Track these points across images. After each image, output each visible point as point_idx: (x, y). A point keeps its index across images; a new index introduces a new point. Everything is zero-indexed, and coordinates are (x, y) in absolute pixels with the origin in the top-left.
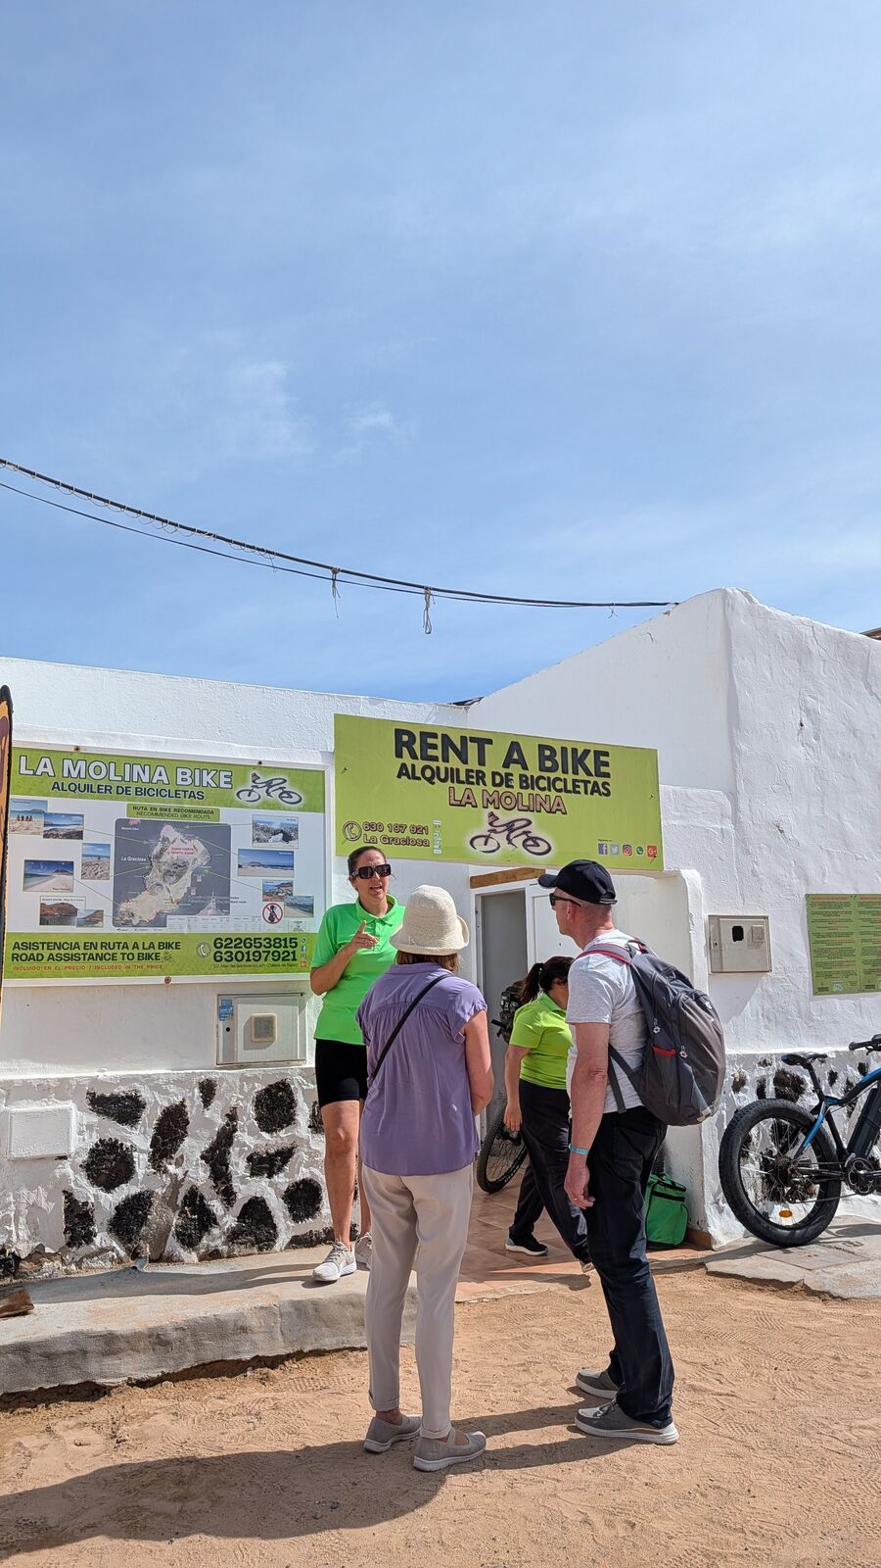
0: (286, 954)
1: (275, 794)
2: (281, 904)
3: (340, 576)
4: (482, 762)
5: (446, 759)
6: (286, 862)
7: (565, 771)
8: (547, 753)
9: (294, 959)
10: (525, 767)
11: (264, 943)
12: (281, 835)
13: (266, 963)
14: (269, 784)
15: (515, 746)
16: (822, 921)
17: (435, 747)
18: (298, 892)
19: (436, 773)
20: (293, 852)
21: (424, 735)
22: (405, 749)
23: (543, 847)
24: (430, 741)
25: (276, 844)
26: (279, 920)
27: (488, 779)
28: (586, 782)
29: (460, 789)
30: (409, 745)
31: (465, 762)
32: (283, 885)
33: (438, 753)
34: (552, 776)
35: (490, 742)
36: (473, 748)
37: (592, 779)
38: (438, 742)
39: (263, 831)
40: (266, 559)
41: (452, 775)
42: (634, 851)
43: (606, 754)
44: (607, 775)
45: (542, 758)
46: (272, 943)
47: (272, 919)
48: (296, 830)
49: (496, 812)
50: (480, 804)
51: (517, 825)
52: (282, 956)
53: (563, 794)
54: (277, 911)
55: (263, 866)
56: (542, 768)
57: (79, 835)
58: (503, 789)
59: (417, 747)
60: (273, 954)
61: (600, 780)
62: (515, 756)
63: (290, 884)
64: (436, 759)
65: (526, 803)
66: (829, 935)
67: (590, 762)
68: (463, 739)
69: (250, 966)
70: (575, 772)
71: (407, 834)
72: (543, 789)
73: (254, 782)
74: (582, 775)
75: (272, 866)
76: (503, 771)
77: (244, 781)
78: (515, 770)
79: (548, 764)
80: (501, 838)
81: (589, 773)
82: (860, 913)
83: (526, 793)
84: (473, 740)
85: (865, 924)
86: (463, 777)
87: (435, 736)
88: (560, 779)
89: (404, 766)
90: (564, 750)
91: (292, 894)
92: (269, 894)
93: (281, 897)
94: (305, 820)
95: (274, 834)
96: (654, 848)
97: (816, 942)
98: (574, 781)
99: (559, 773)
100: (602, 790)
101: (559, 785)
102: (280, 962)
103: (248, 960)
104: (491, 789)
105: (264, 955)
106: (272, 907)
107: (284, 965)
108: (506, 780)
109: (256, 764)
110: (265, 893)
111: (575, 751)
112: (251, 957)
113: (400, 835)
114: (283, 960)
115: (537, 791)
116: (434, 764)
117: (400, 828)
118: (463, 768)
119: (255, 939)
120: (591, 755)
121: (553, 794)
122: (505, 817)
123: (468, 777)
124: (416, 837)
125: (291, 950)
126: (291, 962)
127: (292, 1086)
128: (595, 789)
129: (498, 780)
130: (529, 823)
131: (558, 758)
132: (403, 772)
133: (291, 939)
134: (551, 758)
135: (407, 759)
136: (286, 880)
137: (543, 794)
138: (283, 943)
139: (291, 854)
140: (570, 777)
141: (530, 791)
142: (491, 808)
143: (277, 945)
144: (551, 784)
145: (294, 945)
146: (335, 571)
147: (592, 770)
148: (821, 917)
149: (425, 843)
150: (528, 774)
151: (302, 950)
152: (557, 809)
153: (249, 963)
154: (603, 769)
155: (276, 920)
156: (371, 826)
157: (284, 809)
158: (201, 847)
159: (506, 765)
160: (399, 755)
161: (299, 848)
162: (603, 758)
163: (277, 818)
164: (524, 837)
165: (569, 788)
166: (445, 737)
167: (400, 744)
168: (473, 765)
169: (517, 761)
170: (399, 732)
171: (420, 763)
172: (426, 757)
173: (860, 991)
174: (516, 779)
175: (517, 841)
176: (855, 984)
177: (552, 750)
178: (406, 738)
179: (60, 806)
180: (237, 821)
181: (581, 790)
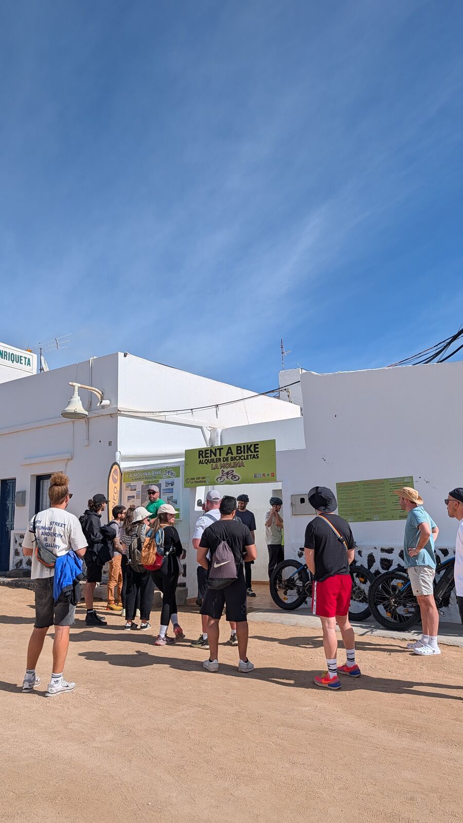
1: (170, 474)
4: (220, 455)
5: (211, 457)
6: (171, 491)
7: (244, 453)
8: (239, 448)
10: (232, 454)
12: (171, 484)
14: (169, 472)
15: (230, 448)
16: (344, 493)
17: (208, 453)
18: (174, 498)
19: (208, 461)
21: (206, 451)
22: (201, 456)
23: (237, 478)
24: (207, 452)
25: (170, 487)
27: (222, 460)
28: (251, 455)
29: (214, 464)
31: (216, 456)
33: (209, 455)
34: (240, 455)
35: (222, 449)
36: (218, 451)
37: (253, 454)
38: (209, 452)
39: (167, 484)
40: (175, 413)
41: (212, 461)
42: (266, 475)
43: (258, 445)
44: (258, 451)
45: (237, 450)
48: (173, 483)
49: (224, 470)
50: (219, 468)
51: (229, 472)
53: (243, 461)
55: (167, 493)
56: (237, 453)
57: (135, 490)
58: (226, 462)
59: (204, 455)
61: (255, 454)
62: (230, 451)
63: (172, 497)
64: (208, 457)
65: (232, 465)
66: (347, 499)
67: (252, 448)
68: (216, 449)
70: (248, 453)
72: (237, 460)
73: (166, 472)
74: (250, 453)
75: (169, 492)
76: (226, 457)
77: (164, 472)
78: (230, 455)
79: (239, 452)
80: (225, 477)
81: (252, 452)
82: (364, 488)
83: (232, 462)
84: (218, 449)
85: (366, 493)
86: (215, 461)
87: (208, 450)
88: (242, 456)
89: (200, 461)
90: (244, 446)
94: (176, 480)
95: (169, 484)
96: (273, 473)
97: (341, 502)
98: (247, 456)
99: (243, 454)
100: (256, 457)
101: (243, 458)
104: (222, 463)
108: (227, 459)
109: (167, 467)
111: (247, 446)
113: (198, 480)
116: (207, 459)
117: (199, 478)
118: (215, 458)
120: (253, 447)
121: (241, 461)
122: (226, 470)
123: (216, 460)
124: (201, 480)
128: (254, 457)
129: (224, 460)
130: (233, 471)
131: (242, 449)
132: (200, 462)
134: (240, 450)
135: (201, 459)
137: (237, 461)
140: (246, 454)
141: (234, 461)
142: (222, 469)
144: (240, 458)
146: (192, 410)
147: (253, 451)
148: (343, 491)
149: (205, 481)
150: (233, 456)
152: (242, 465)
154: (257, 450)
156: (192, 479)
157: (172, 478)
159: (227, 455)
160: (199, 458)
161: (174, 487)
162: (257, 446)
163: (170, 480)
164: (232, 476)
165: (246, 458)
166: (211, 450)
167: (199, 455)
168: (218, 456)
169: (230, 453)
170: (199, 451)
171: (204, 459)
172: (206, 457)
173: (363, 521)
174: (230, 458)
175: (230, 477)
176: (360, 518)
177: (241, 447)
178: (201, 453)
179: (132, 483)
180: (162, 482)
181: (249, 458)
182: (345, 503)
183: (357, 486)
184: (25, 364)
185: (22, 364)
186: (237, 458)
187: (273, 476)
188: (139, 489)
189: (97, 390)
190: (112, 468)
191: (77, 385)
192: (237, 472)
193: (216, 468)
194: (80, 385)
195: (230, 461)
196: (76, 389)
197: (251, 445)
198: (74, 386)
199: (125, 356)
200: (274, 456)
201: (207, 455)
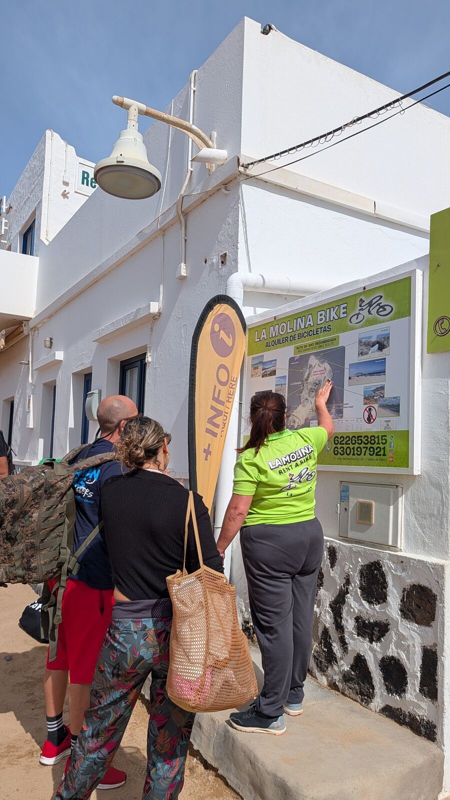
0: (379, 450)
1: (374, 312)
2: (376, 406)
6: (378, 368)
9: (384, 455)
11: (364, 440)
12: (378, 345)
13: (365, 457)
14: (370, 304)
18: (388, 394)
20: (385, 359)
25: (374, 354)
26: (374, 420)
32: (377, 389)
39: (365, 345)
46: (369, 440)
47: (369, 420)
48: (388, 338)
52: (376, 451)
54: (373, 413)
55: (365, 375)
57: (273, 373)
60: (370, 451)
63: (382, 388)
69: (354, 459)
73: (360, 306)
75: (371, 374)
77: (354, 308)
91: (383, 397)
92: (368, 398)
93: (376, 400)
94: (393, 327)
95: (372, 347)
102: (374, 457)
103: (354, 454)
105: (364, 450)
106: (370, 409)
107: (377, 460)
109: (362, 290)
110: (365, 398)
112: (356, 452)
114: (377, 455)
119: (358, 437)
125: (382, 446)
126: (382, 457)
127: (383, 568)
133: (382, 436)
136: (379, 384)
138: (376, 440)
139: (383, 361)
143: (373, 442)
145: (384, 441)
151: (390, 447)
153: (354, 457)
155: (372, 420)
157: (380, 322)
158: (328, 367)
161: (389, 353)
163: (373, 332)
179: (268, 356)
180: (349, 341)
188: (283, 370)
190: (209, 307)
191: (136, 106)
194: (144, 107)
196: (133, 113)
198: (127, 107)
199: (265, 32)
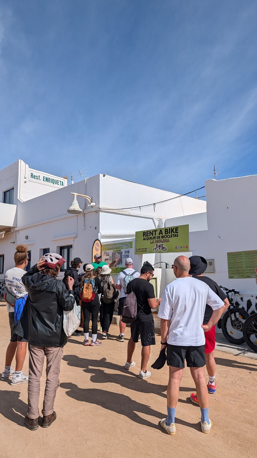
3: (141, 207)
4: (155, 235)
5: (150, 236)
7: (170, 233)
10: (162, 234)
14: (126, 245)
15: (161, 231)
17: (148, 234)
19: (148, 238)
21: (147, 232)
23: (165, 249)
24: (148, 233)
25: (127, 254)
27: (156, 238)
28: (173, 235)
29: (152, 240)
30: (145, 234)
31: (153, 235)
33: (149, 235)
34: (167, 235)
35: (157, 231)
36: (154, 232)
37: (175, 234)
38: (149, 233)
39: (126, 252)
40: (131, 209)
41: (151, 238)
42: (183, 247)
43: (178, 228)
44: (178, 232)
45: (165, 231)
48: (129, 251)
49: (157, 244)
50: (155, 242)
51: (161, 245)
53: (169, 238)
56: (165, 234)
57: (109, 255)
58: (159, 239)
59: (146, 235)
61: (176, 234)
62: (161, 232)
64: (148, 236)
65: (162, 241)
66: (234, 263)
67: (174, 231)
68: (153, 231)
70: (172, 233)
71: (144, 250)
72: (165, 238)
74: (173, 233)
76: (159, 236)
77: (124, 245)
78: (161, 235)
79: (167, 232)
80: (158, 248)
83: (162, 239)
84: (154, 231)
85: (247, 259)
86: (152, 238)
87: (148, 232)
88: (168, 235)
89: (144, 238)
90: (170, 229)
94: (130, 249)
96: (187, 246)
97: (230, 265)
98: (171, 235)
99: (168, 234)
100: (177, 236)
101: (168, 236)
104: (157, 239)
108: (159, 237)
109: (125, 242)
111: (171, 229)
113: (143, 250)
115: (164, 238)
116: (148, 237)
117: (143, 249)
118: (152, 236)
120: (175, 229)
121: (167, 238)
122: (159, 244)
123: (153, 238)
124: (145, 250)
128: (175, 236)
129: (158, 238)
130: (163, 245)
131: (168, 231)
132: (144, 239)
134: (167, 231)
135: (145, 237)
137: (165, 239)
139: (128, 255)
140: (171, 234)
141: (163, 238)
144: (167, 236)
146: (140, 207)
148: (232, 258)
149: (146, 251)
150: (163, 235)
152: (168, 241)
154: (177, 231)
156: (140, 249)
157: (128, 248)
158: (119, 255)
159: (159, 235)
160: (143, 236)
161: (129, 254)
162: (177, 229)
163: (127, 250)
164: (162, 248)
165: (170, 236)
166: (150, 232)
167: (144, 234)
168: (154, 236)
169: (161, 233)
170: (144, 232)
171: (146, 237)
172: (147, 236)
173: (244, 278)
174: (161, 237)
175: (161, 249)
176: (243, 276)
177: (167, 230)
178: (144, 233)
179: (107, 251)
180: (123, 251)
181: (173, 236)
182: (232, 266)
183: (241, 254)
184: (60, 185)
185: (59, 185)
186: (165, 237)
187: (187, 248)
188: (111, 255)
189: (88, 197)
190: (95, 242)
191: (76, 194)
192: (165, 245)
193: (153, 242)
195: (161, 239)
196: (75, 196)
197: (174, 228)
199: (104, 176)
200: (188, 235)
201: (148, 235)
